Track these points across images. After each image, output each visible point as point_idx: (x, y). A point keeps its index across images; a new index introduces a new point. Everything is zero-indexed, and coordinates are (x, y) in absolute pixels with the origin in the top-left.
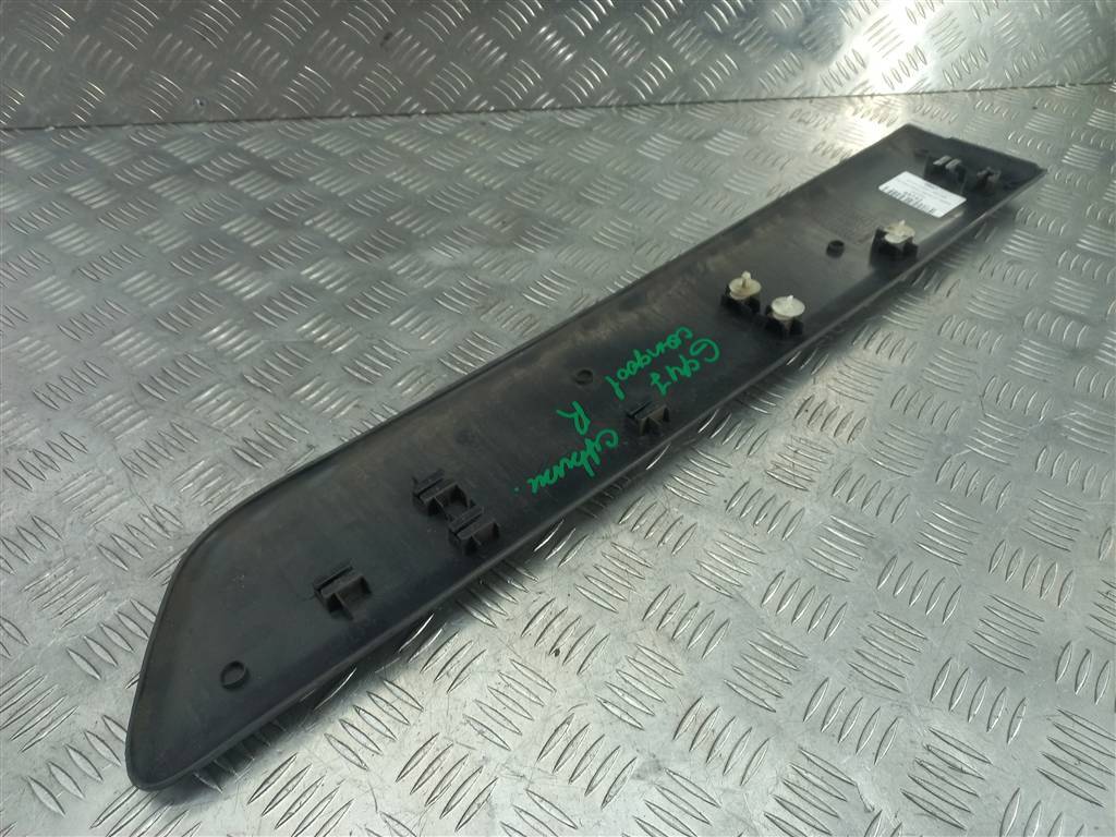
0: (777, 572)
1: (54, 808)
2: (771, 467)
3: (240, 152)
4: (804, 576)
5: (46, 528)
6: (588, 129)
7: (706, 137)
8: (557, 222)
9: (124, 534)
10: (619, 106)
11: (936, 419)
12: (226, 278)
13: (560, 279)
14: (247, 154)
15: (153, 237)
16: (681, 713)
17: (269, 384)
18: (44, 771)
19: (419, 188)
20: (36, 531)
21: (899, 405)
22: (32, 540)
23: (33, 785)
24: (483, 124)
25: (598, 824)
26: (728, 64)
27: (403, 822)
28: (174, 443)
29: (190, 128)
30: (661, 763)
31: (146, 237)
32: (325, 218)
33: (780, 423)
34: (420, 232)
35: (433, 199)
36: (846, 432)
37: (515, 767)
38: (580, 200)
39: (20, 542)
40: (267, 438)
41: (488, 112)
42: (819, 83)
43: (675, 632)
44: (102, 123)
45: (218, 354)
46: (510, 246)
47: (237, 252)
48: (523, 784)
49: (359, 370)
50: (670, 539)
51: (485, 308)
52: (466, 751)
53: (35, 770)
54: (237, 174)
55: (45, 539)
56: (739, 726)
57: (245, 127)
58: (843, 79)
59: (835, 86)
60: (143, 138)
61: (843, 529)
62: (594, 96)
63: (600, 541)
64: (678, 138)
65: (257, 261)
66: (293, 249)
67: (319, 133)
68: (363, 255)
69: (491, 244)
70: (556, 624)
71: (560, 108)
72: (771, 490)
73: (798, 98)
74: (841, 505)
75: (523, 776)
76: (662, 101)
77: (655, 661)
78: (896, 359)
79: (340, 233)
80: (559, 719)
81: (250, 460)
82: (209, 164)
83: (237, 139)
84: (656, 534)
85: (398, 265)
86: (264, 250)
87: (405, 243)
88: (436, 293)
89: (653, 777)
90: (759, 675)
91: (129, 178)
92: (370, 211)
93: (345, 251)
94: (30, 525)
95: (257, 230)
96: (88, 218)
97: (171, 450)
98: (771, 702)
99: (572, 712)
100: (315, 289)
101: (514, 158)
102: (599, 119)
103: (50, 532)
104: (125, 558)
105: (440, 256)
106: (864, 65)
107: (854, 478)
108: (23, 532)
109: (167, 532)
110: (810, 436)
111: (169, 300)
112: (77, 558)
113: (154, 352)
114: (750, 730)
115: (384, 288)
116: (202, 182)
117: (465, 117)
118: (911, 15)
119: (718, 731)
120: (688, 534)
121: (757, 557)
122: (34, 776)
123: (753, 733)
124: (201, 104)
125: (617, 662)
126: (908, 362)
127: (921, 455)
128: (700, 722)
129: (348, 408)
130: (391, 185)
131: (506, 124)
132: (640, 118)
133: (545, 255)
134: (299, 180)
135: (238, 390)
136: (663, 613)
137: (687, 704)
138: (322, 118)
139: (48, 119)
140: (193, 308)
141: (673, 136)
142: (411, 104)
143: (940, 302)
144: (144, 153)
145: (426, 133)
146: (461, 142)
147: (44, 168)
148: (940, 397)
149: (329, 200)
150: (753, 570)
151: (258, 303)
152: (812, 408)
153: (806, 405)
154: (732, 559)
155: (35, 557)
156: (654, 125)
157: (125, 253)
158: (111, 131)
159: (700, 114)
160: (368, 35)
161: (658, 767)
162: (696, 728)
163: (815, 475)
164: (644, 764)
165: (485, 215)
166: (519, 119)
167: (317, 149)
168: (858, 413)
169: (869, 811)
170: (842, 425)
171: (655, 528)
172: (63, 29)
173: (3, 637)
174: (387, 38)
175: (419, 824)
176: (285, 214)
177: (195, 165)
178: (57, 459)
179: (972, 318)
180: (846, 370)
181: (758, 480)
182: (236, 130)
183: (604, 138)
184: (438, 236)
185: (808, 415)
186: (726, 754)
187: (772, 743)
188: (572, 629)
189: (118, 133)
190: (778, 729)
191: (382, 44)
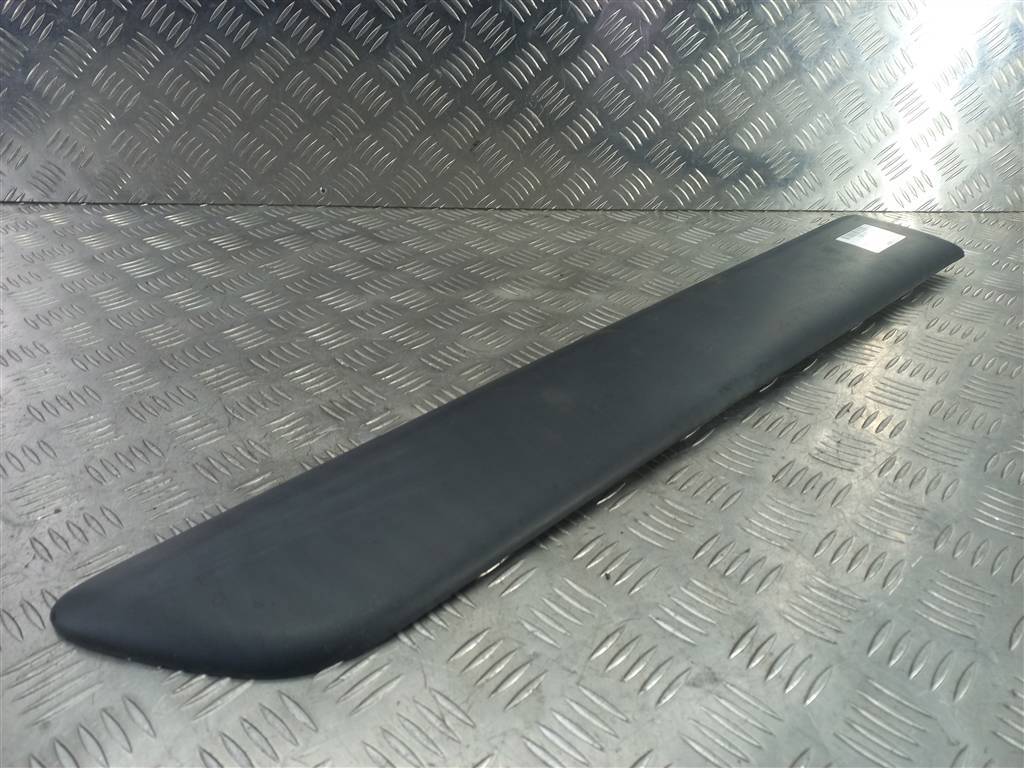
0: (828, 531)
2: (816, 452)
3: (351, 225)
4: (856, 536)
5: (153, 449)
6: (635, 222)
7: (738, 232)
8: (608, 277)
9: (219, 458)
10: (660, 210)
11: (977, 425)
12: (327, 298)
14: (354, 226)
15: (273, 270)
16: (737, 637)
17: (357, 366)
19: (493, 251)
20: (145, 450)
21: (940, 414)
22: (140, 456)
24: (547, 216)
25: (653, 720)
26: (755, 179)
27: (451, 698)
28: (270, 399)
29: (311, 209)
30: (717, 676)
31: (268, 269)
32: (415, 265)
33: (821, 421)
34: (490, 278)
35: (503, 258)
36: (887, 431)
37: (565, 663)
38: (627, 264)
39: (131, 457)
40: (350, 400)
41: (550, 210)
42: (837, 198)
43: (726, 571)
44: (242, 202)
45: (315, 344)
46: (567, 289)
47: (341, 283)
48: (573, 680)
49: (433, 361)
50: (718, 498)
51: (544, 327)
52: (516, 645)
54: (345, 236)
55: (150, 456)
56: (800, 653)
57: (355, 211)
58: (857, 197)
59: (852, 203)
60: (273, 213)
61: (892, 502)
62: (641, 201)
63: (649, 494)
64: (713, 231)
65: (354, 288)
66: (385, 283)
67: (412, 217)
68: (440, 288)
69: (551, 286)
70: (607, 553)
71: (611, 210)
72: (815, 468)
73: (817, 211)
74: (889, 483)
75: (574, 672)
76: (698, 208)
77: (707, 592)
78: (931, 383)
79: (426, 275)
80: (612, 627)
81: (334, 414)
82: (323, 229)
83: (348, 217)
84: (703, 494)
85: (473, 297)
86: (361, 282)
87: (478, 283)
88: (502, 316)
89: (709, 687)
90: (817, 612)
91: (260, 235)
93: (427, 286)
94: (140, 446)
95: (359, 270)
96: (222, 256)
97: (268, 403)
98: (831, 636)
99: (623, 624)
100: (400, 308)
101: (571, 237)
102: (644, 217)
103: (156, 451)
104: (217, 474)
105: (508, 293)
106: (875, 184)
107: (898, 464)
108: (134, 450)
109: (256, 459)
110: (852, 430)
111: (280, 308)
112: (175, 472)
113: (264, 339)
114: (810, 656)
115: (458, 310)
116: (317, 240)
117: (532, 213)
118: (916, 145)
119: (776, 654)
120: (736, 497)
121: (806, 519)
123: (814, 658)
124: (323, 191)
125: (669, 588)
126: (941, 385)
127: (965, 450)
128: (756, 644)
129: (422, 385)
130: (468, 248)
131: (567, 218)
132: (680, 219)
133: (597, 297)
134: (393, 243)
135: (330, 368)
136: (714, 552)
137: (742, 629)
138: (415, 208)
139: (205, 197)
140: (298, 314)
141: (707, 229)
142: (488, 200)
143: (968, 344)
144: (274, 221)
145: (499, 220)
146: (527, 226)
147: (196, 226)
148: (978, 410)
149: (417, 255)
150: (803, 528)
151: (352, 314)
152: (852, 411)
153: (845, 409)
154: (781, 518)
155: (140, 468)
156: (692, 223)
157: (249, 278)
158: (250, 208)
159: (732, 218)
160: (461, 142)
161: (714, 679)
162: (753, 650)
163: (860, 460)
164: (699, 674)
165: (545, 270)
166: (576, 215)
167: (410, 225)
168: (898, 417)
169: (953, 744)
170: (883, 424)
171: (702, 490)
172: (231, 127)
173: (102, 520)
174: (475, 145)
175: (467, 701)
176: (381, 261)
177: (312, 230)
178: (171, 403)
179: (1002, 357)
180: (882, 386)
181: (803, 461)
182: (347, 212)
183: (648, 228)
184: (505, 281)
185: (848, 416)
186: (786, 675)
187: (835, 670)
188: (623, 559)
189: (255, 210)
190: (841, 659)
191: (471, 150)
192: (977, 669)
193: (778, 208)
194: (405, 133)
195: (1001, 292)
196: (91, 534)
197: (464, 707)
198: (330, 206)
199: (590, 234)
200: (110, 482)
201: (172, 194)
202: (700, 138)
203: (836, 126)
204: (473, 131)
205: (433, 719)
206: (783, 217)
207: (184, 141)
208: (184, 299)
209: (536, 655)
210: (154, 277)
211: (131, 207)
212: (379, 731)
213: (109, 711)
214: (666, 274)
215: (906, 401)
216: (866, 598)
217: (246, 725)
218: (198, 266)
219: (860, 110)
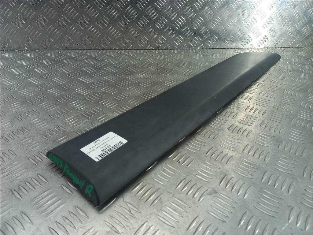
0: (246, 145)
1: (19, 197)
2: (240, 121)
3: (87, 55)
4: (255, 145)
5: (26, 130)
6: (179, 53)
7: (211, 55)
8: (172, 70)
9: (48, 132)
10: (187, 49)
11: (287, 110)
12: (81, 79)
13: (174, 81)
14: (89, 56)
16: (221, 178)
17: (93, 100)
18: (17, 187)
19: (135, 63)
20: (23, 130)
21: (276, 108)
22: (21, 132)
23: (13, 190)
24: (151, 52)
25: (197, 206)
26: (216, 38)
27: (132, 204)
28: (65, 112)
29: (74, 51)
30: (217, 191)
31: (61, 70)
32: (109, 68)
33: (241, 111)
34: (135, 71)
35: (138, 65)
36: (261, 114)
37: (169, 190)
38: (178, 66)
39: (18, 133)
40: (91, 111)
41: (152, 50)
42: (240, 44)
43: (216, 158)
44: (51, 49)
45: (78, 93)
46: (160, 74)
47: (85, 74)
48: (172, 195)
49: (118, 98)
50: (212, 136)
51: (153, 86)
52: (152, 186)
53: (14, 187)
54: (86, 59)
55: (25, 132)
56: (241, 182)
57: (88, 51)
58: (246, 43)
59: (244, 45)
60: (62, 52)
61: (265, 135)
62: (181, 46)
64: (203, 55)
65: (90, 76)
66: (101, 74)
67: (107, 53)
68: (119, 75)
69: (154, 73)
70: (179, 155)
71: (171, 49)
72: (240, 126)
73: (234, 48)
74: (263, 129)
75: (171, 193)
76: (198, 48)
77: (211, 165)
78: (272, 99)
79: (114, 71)
80: (182, 178)
81: (87, 116)
82: (78, 57)
83: (86, 53)
85: (130, 77)
86: (92, 73)
87: (131, 73)
88: (140, 83)
89: (214, 195)
90: (245, 169)
91: (57, 59)
92: (121, 67)
94: (21, 129)
95: (91, 70)
96: (45, 66)
97: (64, 113)
98: (250, 176)
99: (185, 177)
100: (105, 81)
101: (159, 58)
102: (182, 51)
103: (27, 130)
104: (48, 137)
105: (141, 76)
106: (252, 40)
107: (265, 123)
108: (19, 130)
109: (61, 131)
110: (251, 114)
111: (66, 83)
112: (34, 137)
113: (61, 93)
114: (244, 183)
115: (125, 82)
116: (76, 60)
117: (146, 51)
118: (263, 27)
119: (234, 183)
120: (217, 136)
121: (239, 141)
122: (14, 188)
123: (246, 184)
124: (78, 45)
125: (199, 165)
126: (276, 99)
127: (284, 118)
128: (228, 181)
129: (115, 106)
130: (127, 62)
131: (157, 52)
132: (193, 51)
133: (169, 76)
134: (102, 61)
135: (84, 101)
136: (212, 153)
137: (223, 176)
138: (108, 50)
139: (38, 48)
140: (72, 84)
141: (201, 54)
142: (132, 47)
143: (282, 87)
144: (62, 55)
145: (136, 53)
146: (145, 55)
147: (36, 57)
148: (287, 106)
149: (110, 65)
150: (238, 144)
151: (90, 84)
152: (250, 108)
153: (248, 107)
154: (231, 141)
155: (21, 136)
156: (197, 53)
157: (55, 73)
158: (53, 51)
159: (208, 51)
160: (122, 27)
161: (216, 192)
162: (227, 182)
163: (254, 123)
164: (211, 191)
165: (152, 68)
166: (160, 51)
167: (107, 55)
168: (264, 109)
169: (289, 207)
170: (260, 112)
171: (206, 134)
172: (45, 24)
173: (9, 154)
174: (127, 28)
175: (138, 205)
176: (98, 67)
177: (75, 57)
178: (31, 114)
179: (292, 90)
180: (258, 100)
181: (237, 124)
182: (86, 51)
183: (183, 55)
184: (140, 72)
185: (249, 110)
186: (238, 189)
187: (252, 187)
188: (184, 157)
189: (55, 51)
190: (254, 183)
191: (126, 30)
192: (294, 183)
193: (222, 48)
194: (104, 25)
195: (290, 71)
196: (5, 159)
197: (137, 207)
198: (80, 50)
199: (165, 57)
200: (11, 141)
201: (26, 46)
202: (198, 26)
203: (239, 21)
204: (126, 24)
205: (127, 211)
206: (224, 50)
207: (29, 28)
208: (33, 81)
209: (159, 188)
210: (22, 74)
211: (12, 51)
212: (109, 216)
213: (16, 217)
214: (190, 69)
215: (266, 104)
216: (259, 164)
217: (64, 218)
218: (36, 70)
219: (247, 16)
